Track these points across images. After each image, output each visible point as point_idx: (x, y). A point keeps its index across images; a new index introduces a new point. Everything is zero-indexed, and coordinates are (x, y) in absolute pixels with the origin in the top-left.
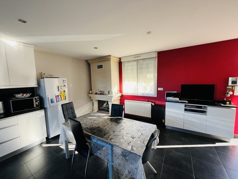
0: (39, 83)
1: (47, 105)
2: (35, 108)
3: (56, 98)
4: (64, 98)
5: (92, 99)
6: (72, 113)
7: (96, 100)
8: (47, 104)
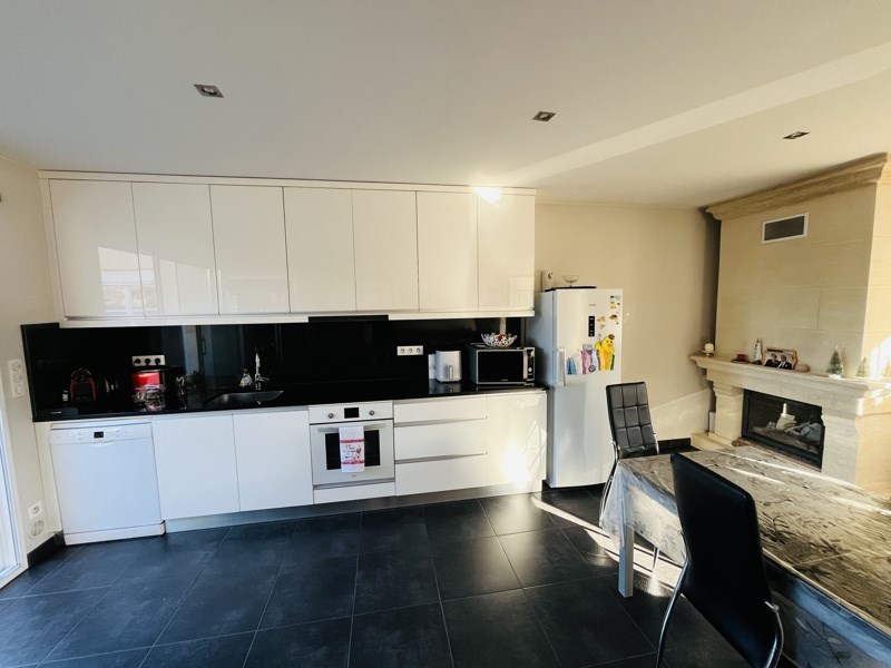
0: (537, 308)
1: (554, 378)
2: (525, 380)
3: (584, 358)
4: (606, 363)
5: (709, 378)
6: (640, 425)
7: (736, 390)
8: (555, 376)
